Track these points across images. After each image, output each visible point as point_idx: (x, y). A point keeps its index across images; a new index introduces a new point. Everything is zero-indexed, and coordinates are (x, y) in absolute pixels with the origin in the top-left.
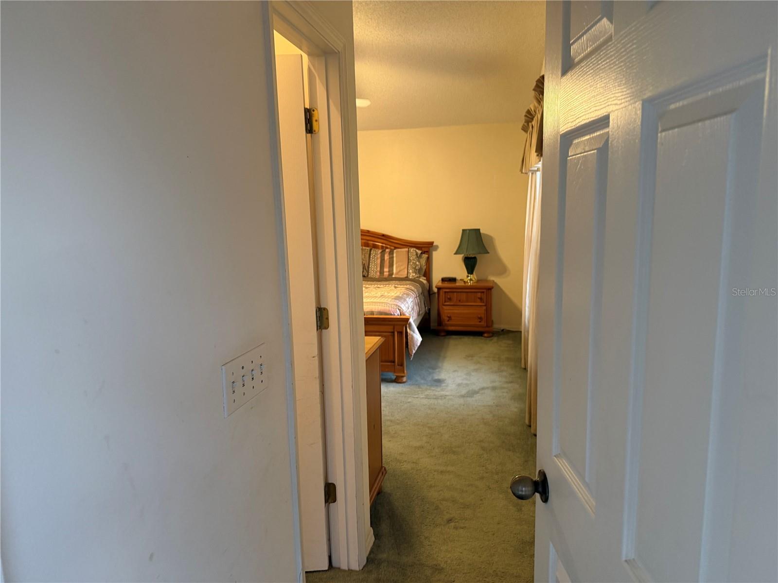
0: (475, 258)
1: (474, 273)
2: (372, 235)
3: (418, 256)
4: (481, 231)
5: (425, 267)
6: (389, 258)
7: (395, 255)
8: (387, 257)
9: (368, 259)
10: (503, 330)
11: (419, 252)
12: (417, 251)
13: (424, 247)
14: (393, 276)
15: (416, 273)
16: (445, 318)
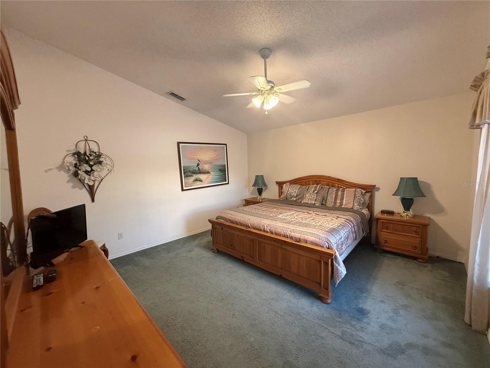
0: (412, 199)
1: (410, 210)
2: (331, 179)
3: (363, 194)
4: (418, 179)
5: (368, 201)
6: (342, 194)
7: (345, 193)
8: (340, 193)
9: (326, 194)
10: (438, 257)
11: (364, 191)
12: (362, 190)
13: (368, 188)
14: (343, 206)
15: (360, 206)
16: (382, 240)
